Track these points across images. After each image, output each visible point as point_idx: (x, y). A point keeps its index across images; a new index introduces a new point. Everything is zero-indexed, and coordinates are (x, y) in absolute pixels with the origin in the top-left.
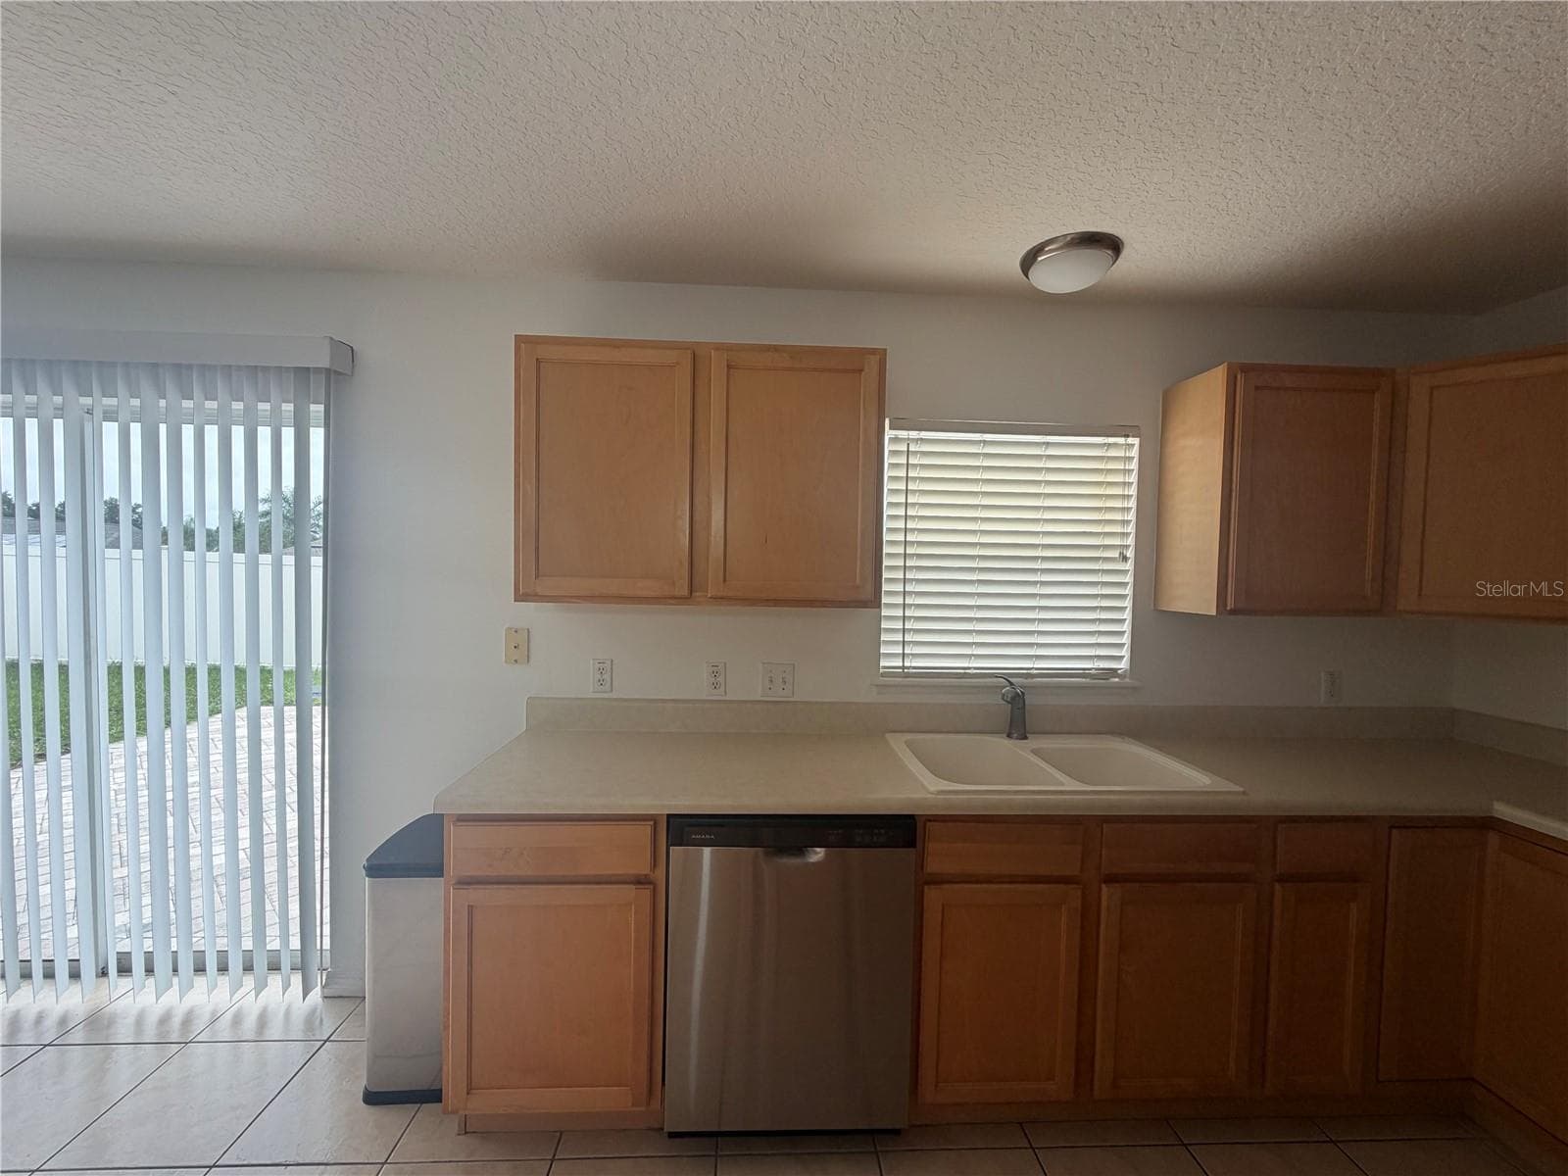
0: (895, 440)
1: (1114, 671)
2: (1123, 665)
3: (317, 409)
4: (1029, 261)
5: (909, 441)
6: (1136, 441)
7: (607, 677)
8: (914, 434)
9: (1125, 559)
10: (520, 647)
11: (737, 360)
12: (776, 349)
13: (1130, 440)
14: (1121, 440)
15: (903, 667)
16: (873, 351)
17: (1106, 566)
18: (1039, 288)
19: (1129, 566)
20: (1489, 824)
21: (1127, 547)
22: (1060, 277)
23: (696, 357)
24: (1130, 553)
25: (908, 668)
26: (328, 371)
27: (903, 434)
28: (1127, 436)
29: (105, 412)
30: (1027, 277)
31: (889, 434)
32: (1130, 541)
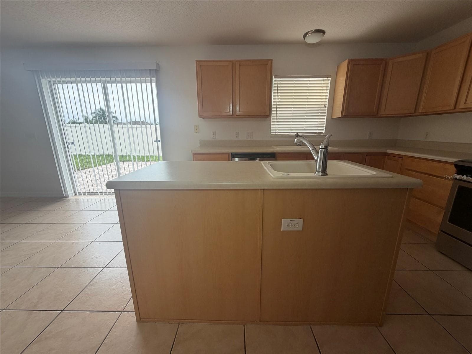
0: (275, 81)
1: (322, 133)
2: (324, 131)
3: (153, 79)
4: (305, 35)
5: (278, 81)
6: (330, 79)
7: (215, 135)
8: (279, 79)
9: (325, 107)
10: (197, 130)
11: (241, 63)
12: (249, 60)
13: (329, 79)
14: (327, 79)
15: (276, 133)
16: (270, 60)
17: (321, 109)
18: (308, 42)
19: (326, 109)
20: (386, 154)
21: (326, 104)
22: (312, 40)
23: (233, 63)
24: (327, 106)
25: (277, 133)
26: (156, 70)
27: (277, 79)
28: (328, 78)
29: (107, 81)
30: (305, 39)
31: (274, 79)
32: (327, 103)
